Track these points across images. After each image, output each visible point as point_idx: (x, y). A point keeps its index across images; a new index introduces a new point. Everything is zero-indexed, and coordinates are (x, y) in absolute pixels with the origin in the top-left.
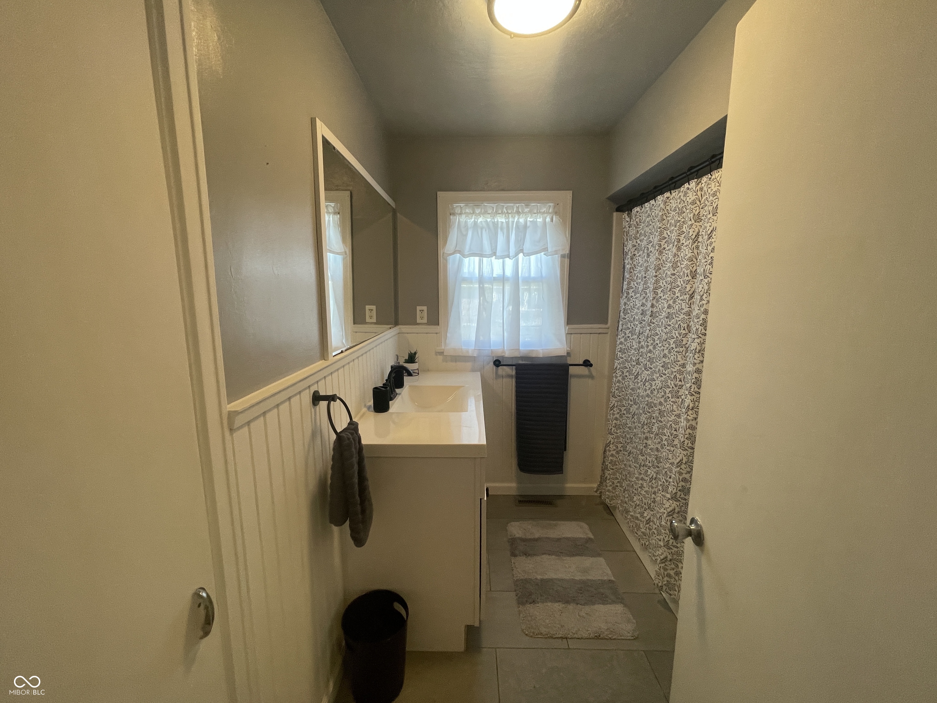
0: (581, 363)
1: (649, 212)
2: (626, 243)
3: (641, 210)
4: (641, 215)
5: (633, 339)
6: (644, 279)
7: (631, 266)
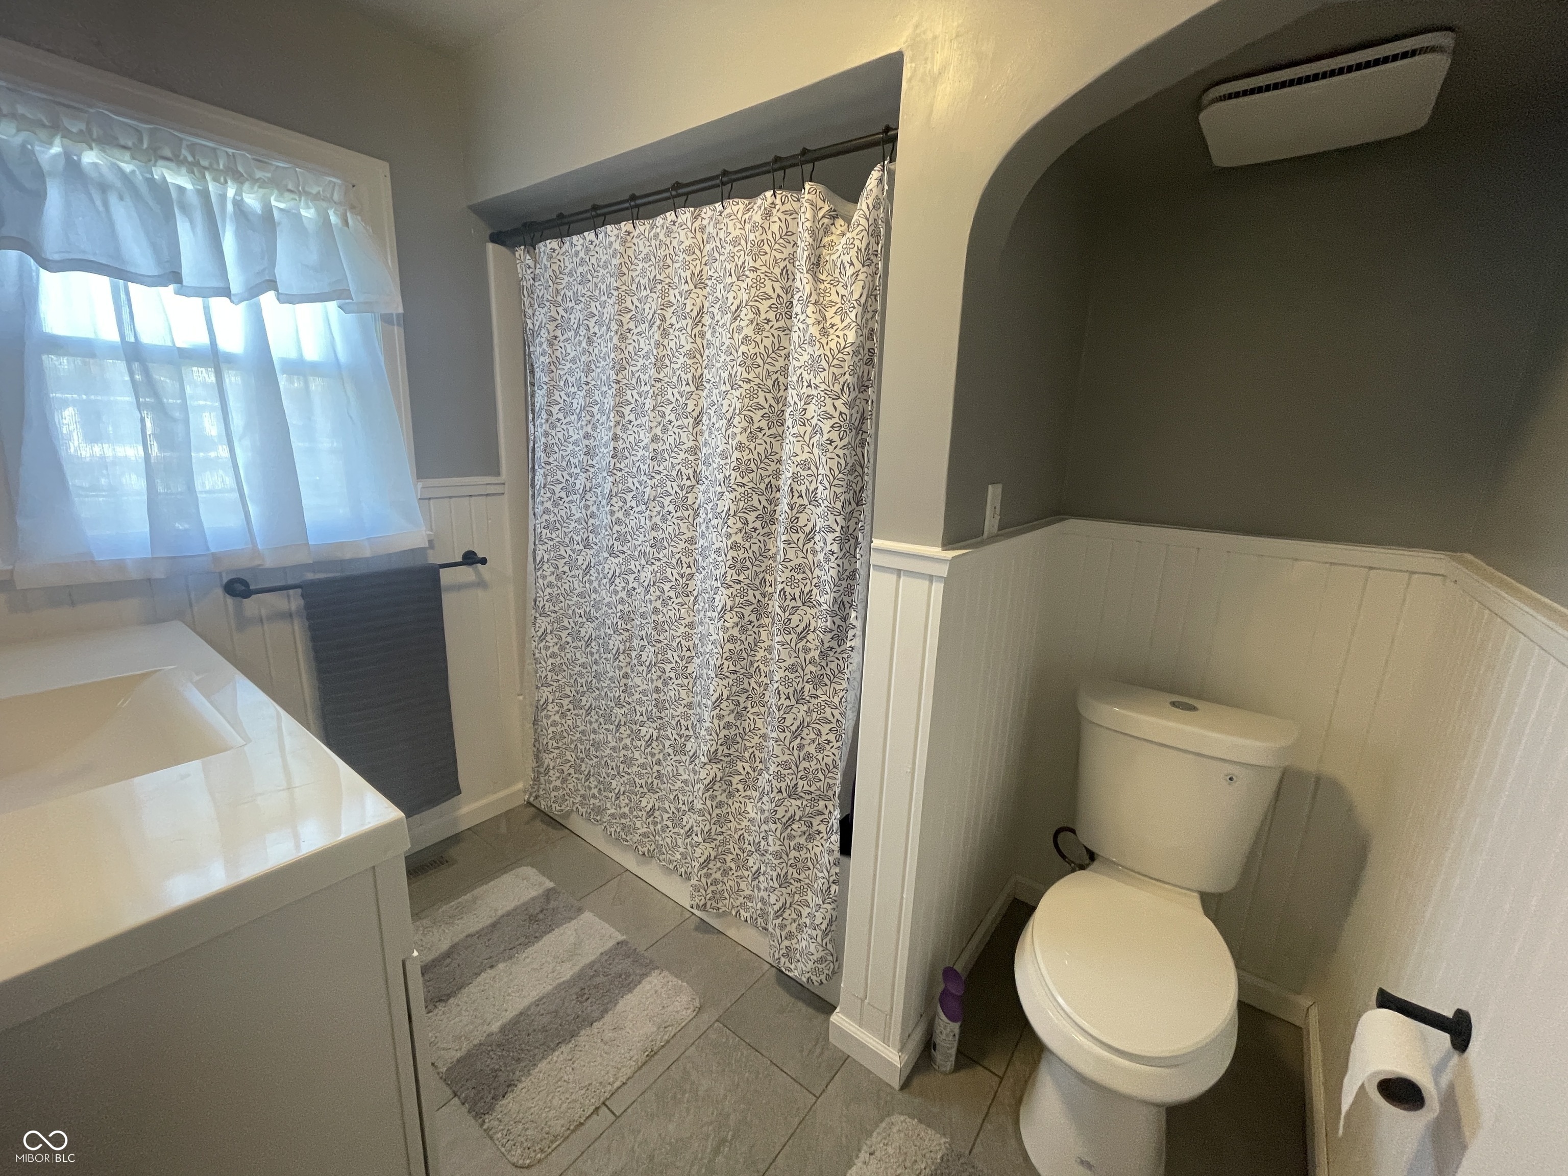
0: (459, 559)
1: (582, 254)
2: (530, 312)
3: (560, 248)
4: (560, 257)
5: (571, 502)
6: (584, 386)
7: (550, 360)
